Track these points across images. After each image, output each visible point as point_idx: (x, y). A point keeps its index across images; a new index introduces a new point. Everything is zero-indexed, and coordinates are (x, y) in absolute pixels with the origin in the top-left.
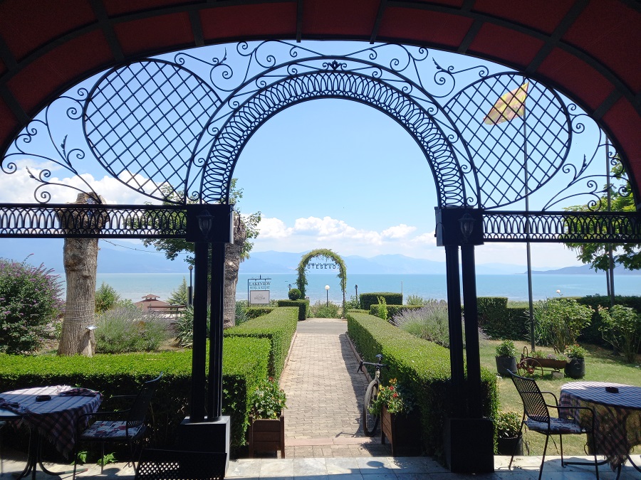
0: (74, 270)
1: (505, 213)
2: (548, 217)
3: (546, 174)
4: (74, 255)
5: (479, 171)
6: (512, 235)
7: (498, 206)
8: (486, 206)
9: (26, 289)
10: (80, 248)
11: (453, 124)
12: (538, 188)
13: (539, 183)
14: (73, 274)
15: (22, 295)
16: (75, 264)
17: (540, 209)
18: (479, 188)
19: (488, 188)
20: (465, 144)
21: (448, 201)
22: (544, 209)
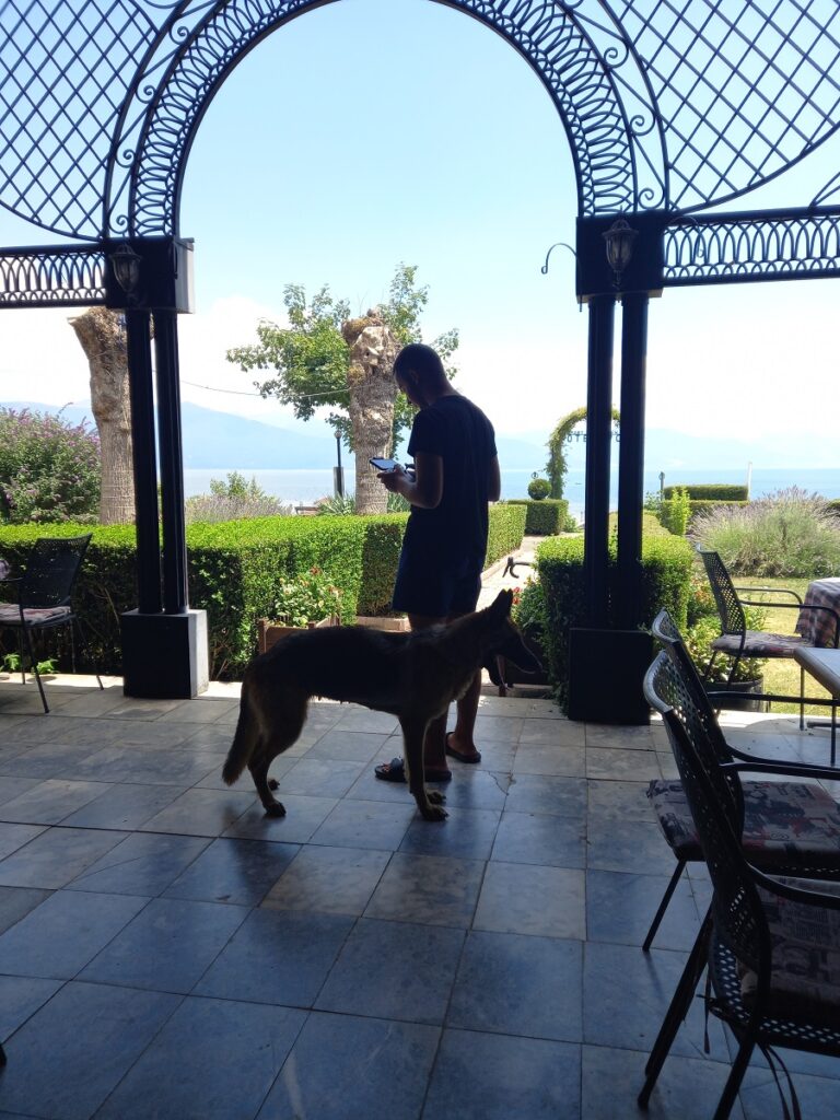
0: (106, 420)
1: (722, 220)
2: (823, 221)
3: (826, 118)
4: (104, 395)
5: (669, 125)
6: (735, 267)
7: (708, 204)
8: (682, 205)
9: (63, 459)
10: (112, 382)
11: (618, 22)
12: (804, 153)
13: (809, 142)
14: (106, 426)
15: (58, 468)
16: (108, 410)
17: (805, 203)
18: (668, 167)
19: (688, 163)
20: (644, 66)
21: (599, 202)
22: (814, 203)
